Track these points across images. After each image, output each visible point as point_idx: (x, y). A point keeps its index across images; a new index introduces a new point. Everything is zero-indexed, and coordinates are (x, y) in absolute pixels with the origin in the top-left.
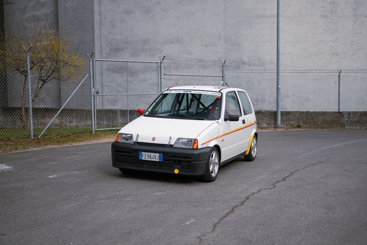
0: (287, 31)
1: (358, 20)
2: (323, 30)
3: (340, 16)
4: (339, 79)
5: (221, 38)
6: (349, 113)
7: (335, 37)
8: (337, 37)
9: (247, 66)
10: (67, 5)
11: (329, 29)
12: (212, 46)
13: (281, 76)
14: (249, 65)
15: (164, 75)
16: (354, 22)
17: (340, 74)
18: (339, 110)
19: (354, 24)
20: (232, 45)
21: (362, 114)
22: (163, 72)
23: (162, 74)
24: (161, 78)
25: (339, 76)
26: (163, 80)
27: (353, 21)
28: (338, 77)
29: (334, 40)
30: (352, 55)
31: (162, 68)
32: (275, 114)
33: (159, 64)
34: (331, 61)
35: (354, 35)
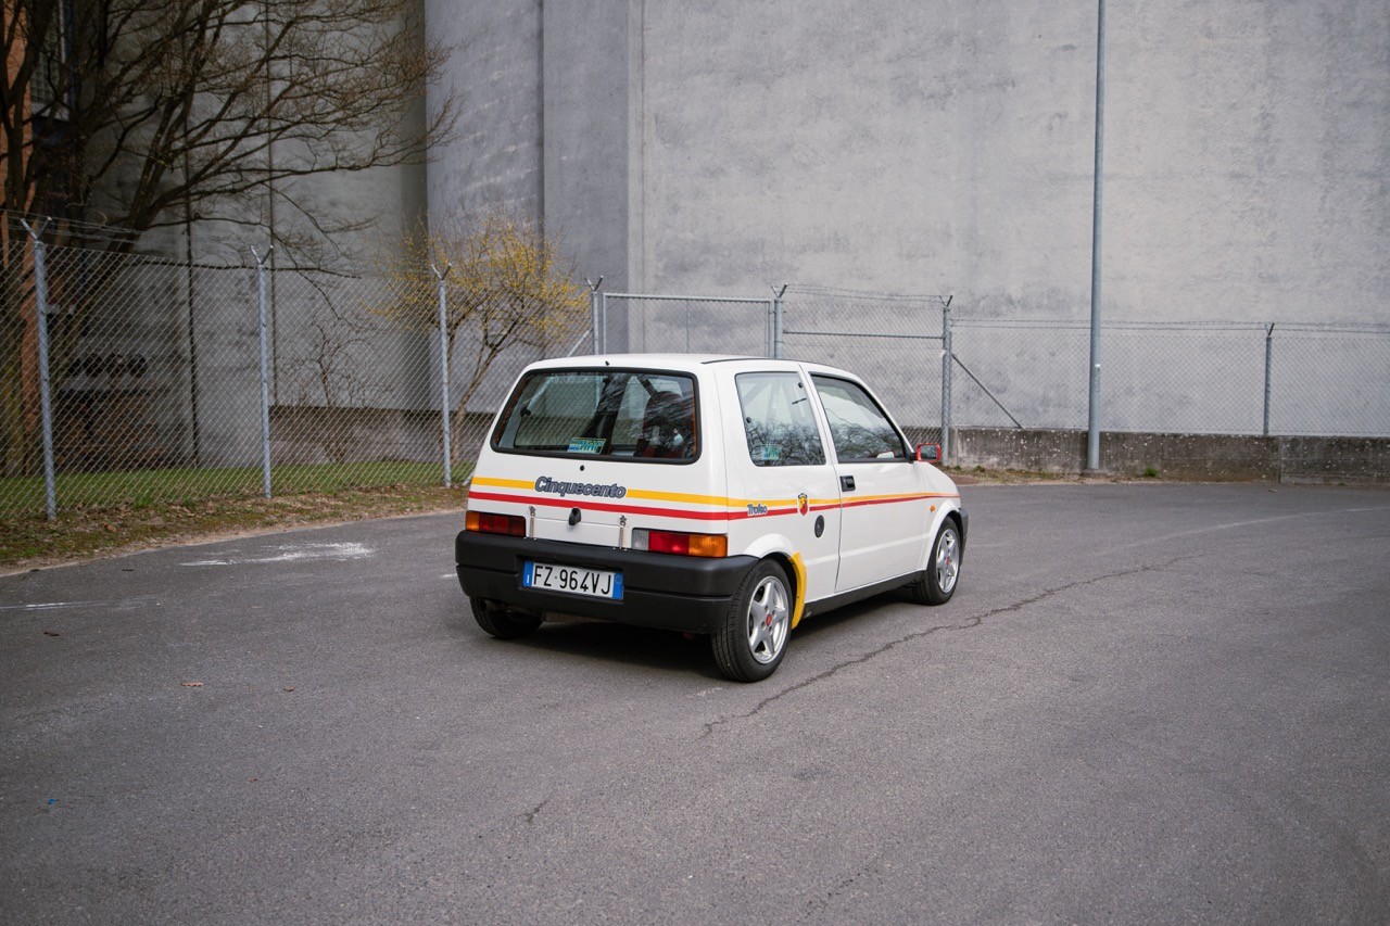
0: (1131, 216)
1: (1337, 187)
2: (1233, 212)
3: (1284, 176)
4: (1268, 346)
5: (950, 236)
6: (1295, 441)
7: (1269, 232)
8: (1273, 233)
9: (1019, 309)
10: (564, 158)
11: (1252, 209)
12: (927, 256)
13: (1102, 338)
14: (1024, 306)
15: (785, 332)
16: (1326, 191)
17: (1269, 334)
18: (1266, 431)
19: (1324, 197)
20: (980, 255)
21: (1331, 445)
22: (781, 326)
23: (780, 331)
24: (776, 342)
25: (1268, 339)
26: (779, 345)
27: (1321, 187)
28: (1265, 343)
29: (1264, 240)
30: (1318, 281)
31: (780, 316)
32: (1084, 439)
33: (773, 304)
34: (1256, 296)
35: (1326, 226)
